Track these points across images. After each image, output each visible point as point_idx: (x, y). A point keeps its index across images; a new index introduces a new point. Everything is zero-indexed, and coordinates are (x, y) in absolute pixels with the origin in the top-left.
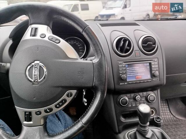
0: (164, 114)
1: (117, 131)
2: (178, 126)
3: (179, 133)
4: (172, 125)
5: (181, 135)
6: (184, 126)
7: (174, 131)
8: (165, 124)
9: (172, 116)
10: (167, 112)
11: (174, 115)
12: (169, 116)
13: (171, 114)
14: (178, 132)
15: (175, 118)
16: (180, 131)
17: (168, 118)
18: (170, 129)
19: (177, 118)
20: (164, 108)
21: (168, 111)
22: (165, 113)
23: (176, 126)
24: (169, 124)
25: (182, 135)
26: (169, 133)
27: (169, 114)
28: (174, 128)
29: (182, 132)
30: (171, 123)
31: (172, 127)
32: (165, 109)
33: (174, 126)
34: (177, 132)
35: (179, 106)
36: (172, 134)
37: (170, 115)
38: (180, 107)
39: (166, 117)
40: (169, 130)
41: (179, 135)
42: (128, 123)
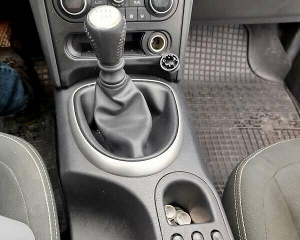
0: (233, 64)
1: (58, 83)
2: (251, 93)
3: (248, 105)
4: (241, 89)
5: (250, 110)
6: (264, 94)
7: (241, 100)
8: (227, 87)
9: (248, 71)
10: (241, 62)
11: (254, 69)
12: (243, 71)
13: (247, 66)
14: (247, 103)
15: (253, 76)
16: (252, 102)
17: (238, 75)
18: (233, 97)
19: (258, 76)
20: (237, 51)
21: (244, 60)
22: (236, 62)
23: (248, 91)
24: (236, 87)
25: (253, 110)
26: (227, 105)
27: (243, 65)
28: (243, 96)
29: (256, 104)
30: (240, 86)
31: (238, 94)
32: (239, 54)
33: (244, 92)
34: (245, 104)
35: (271, 50)
36: (233, 107)
37: (245, 68)
38: (273, 52)
39: (235, 73)
40: (231, 98)
41: (248, 110)
42: (87, 65)
